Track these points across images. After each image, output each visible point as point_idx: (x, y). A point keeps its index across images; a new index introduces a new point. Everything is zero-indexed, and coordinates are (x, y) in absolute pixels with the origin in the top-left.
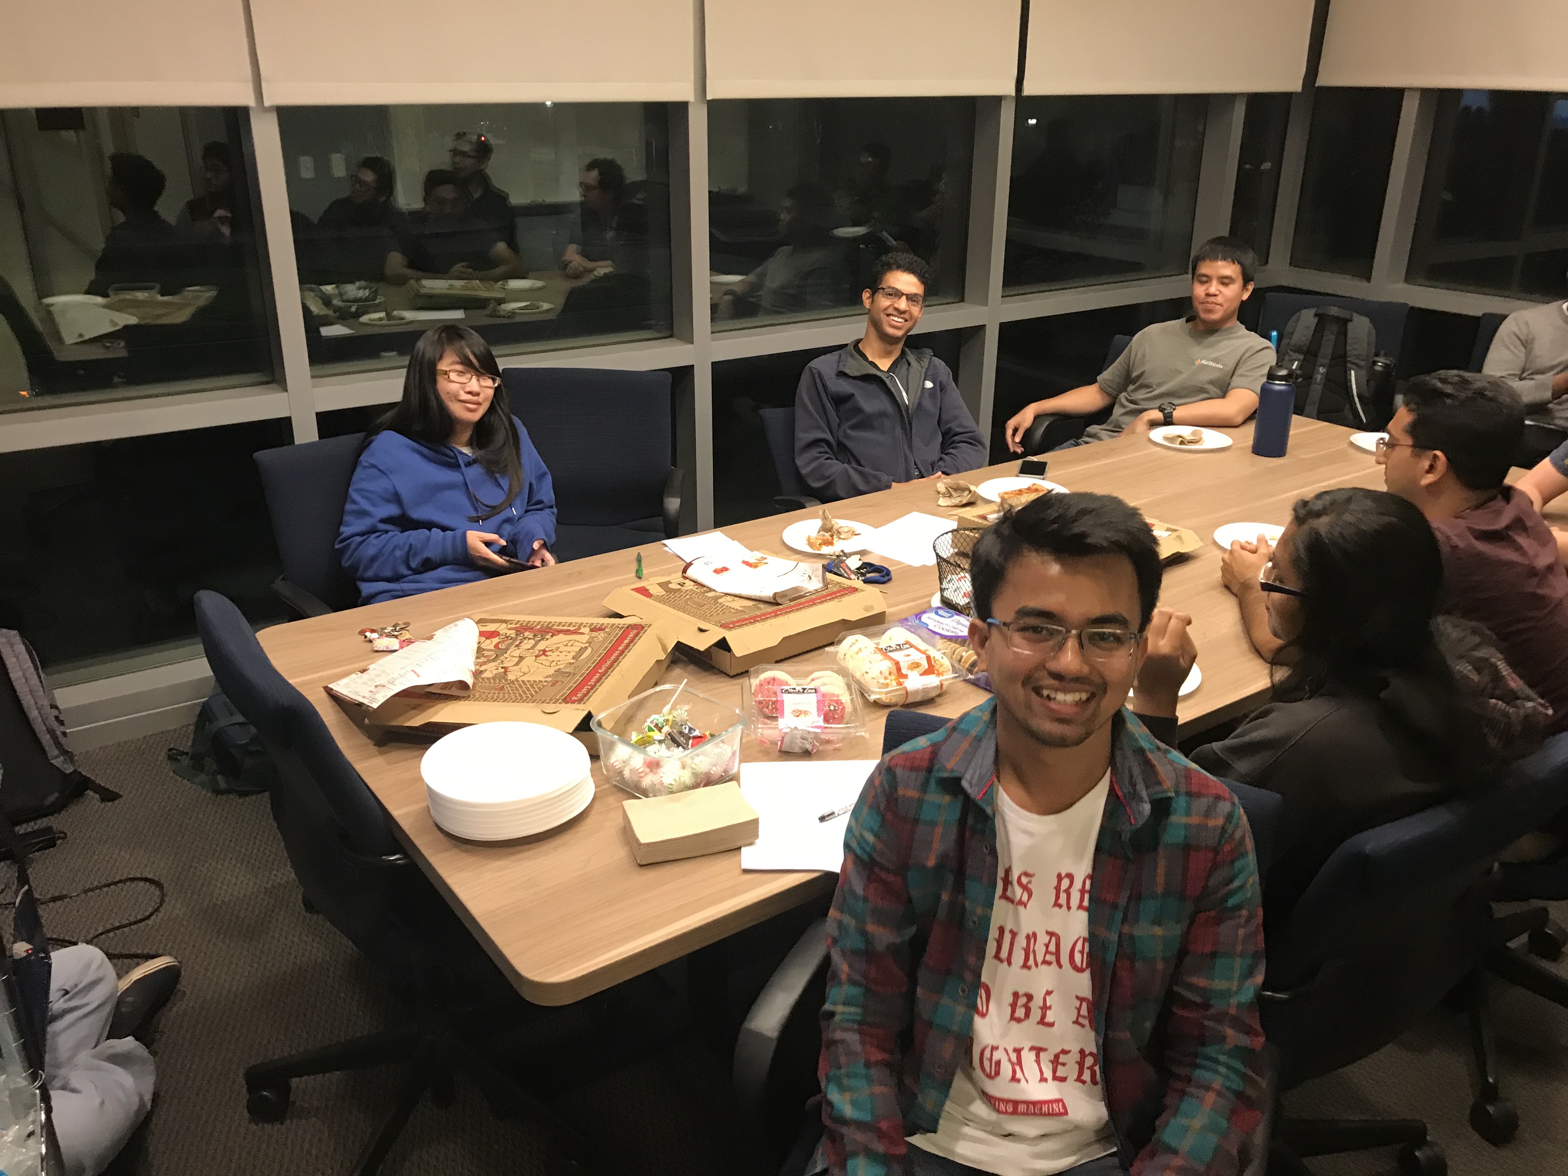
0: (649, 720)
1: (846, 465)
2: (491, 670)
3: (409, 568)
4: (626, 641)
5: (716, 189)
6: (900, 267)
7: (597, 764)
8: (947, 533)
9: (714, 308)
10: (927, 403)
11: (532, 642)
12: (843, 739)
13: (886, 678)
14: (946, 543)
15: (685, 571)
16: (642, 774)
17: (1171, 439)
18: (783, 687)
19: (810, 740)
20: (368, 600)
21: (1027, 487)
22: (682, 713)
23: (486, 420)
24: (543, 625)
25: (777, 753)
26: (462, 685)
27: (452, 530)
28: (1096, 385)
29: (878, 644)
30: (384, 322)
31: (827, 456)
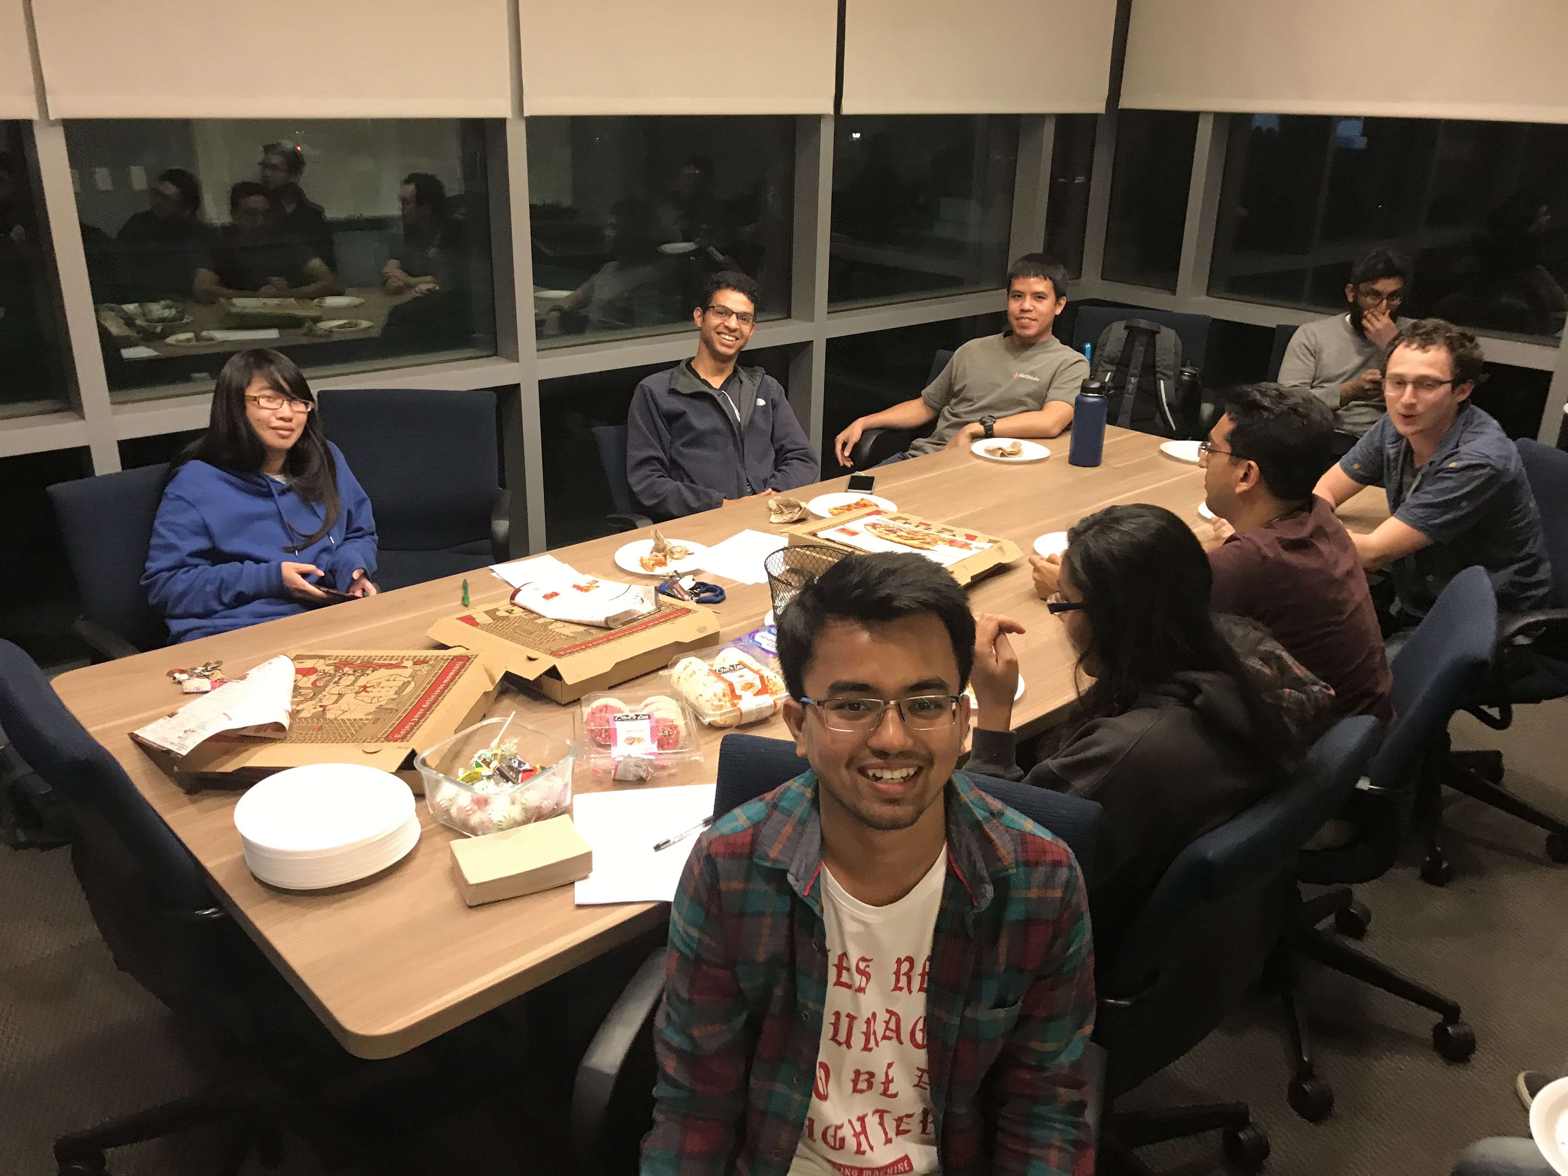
0: (476, 756)
1: (678, 483)
2: (309, 709)
3: (221, 603)
4: (452, 674)
5: (539, 203)
6: (728, 286)
7: (422, 804)
8: (778, 551)
9: (539, 324)
10: (760, 420)
11: (352, 678)
12: (678, 764)
13: (720, 700)
14: (777, 561)
15: (513, 597)
16: (470, 812)
17: (992, 452)
18: (615, 715)
19: (644, 767)
20: (177, 639)
21: (855, 502)
22: (511, 746)
23: (300, 446)
24: (363, 659)
25: (611, 781)
26: (278, 727)
27: (266, 562)
28: (921, 398)
29: (712, 665)
30: (194, 343)
31: (660, 473)
